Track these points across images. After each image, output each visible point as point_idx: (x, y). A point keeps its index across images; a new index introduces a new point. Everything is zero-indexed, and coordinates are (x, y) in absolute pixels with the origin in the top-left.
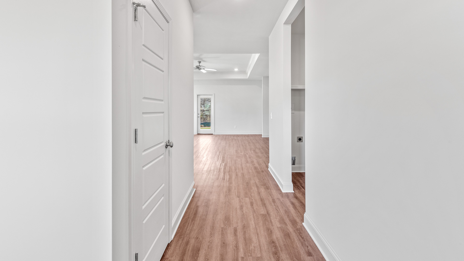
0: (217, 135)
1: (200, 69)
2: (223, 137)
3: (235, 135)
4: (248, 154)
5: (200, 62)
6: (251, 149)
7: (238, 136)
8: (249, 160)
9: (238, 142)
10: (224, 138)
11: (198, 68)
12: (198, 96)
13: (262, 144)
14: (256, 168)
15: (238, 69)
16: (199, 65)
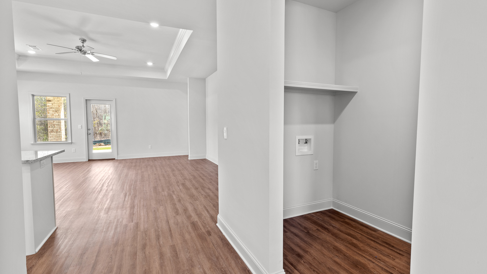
0: (121, 161)
1: (85, 53)
2: (132, 163)
3: (150, 158)
4: (175, 193)
5: (84, 41)
6: (178, 182)
7: (154, 159)
8: (178, 206)
9: (157, 170)
10: (134, 164)
11: (80, 49)
12: (88, 102)
13: (192, 171)
14: (194, 225)
15: (153, 64)
16: (83, 46)
